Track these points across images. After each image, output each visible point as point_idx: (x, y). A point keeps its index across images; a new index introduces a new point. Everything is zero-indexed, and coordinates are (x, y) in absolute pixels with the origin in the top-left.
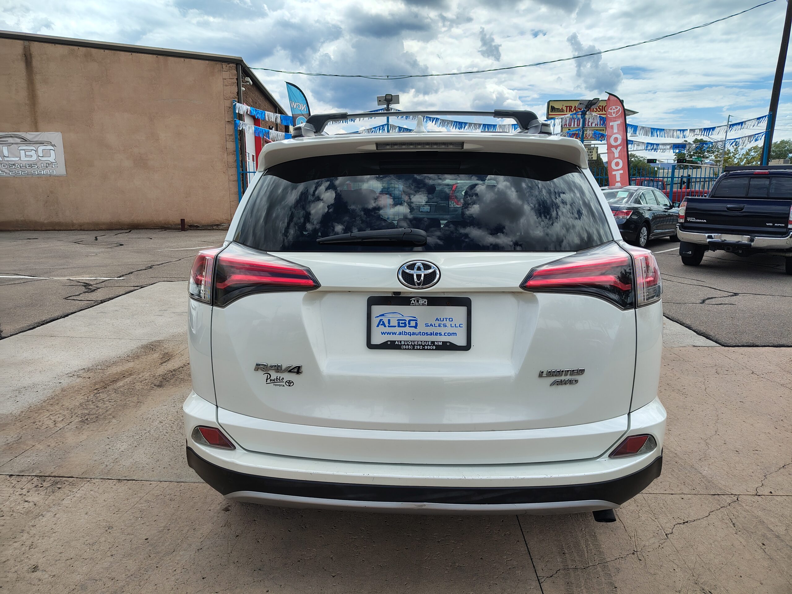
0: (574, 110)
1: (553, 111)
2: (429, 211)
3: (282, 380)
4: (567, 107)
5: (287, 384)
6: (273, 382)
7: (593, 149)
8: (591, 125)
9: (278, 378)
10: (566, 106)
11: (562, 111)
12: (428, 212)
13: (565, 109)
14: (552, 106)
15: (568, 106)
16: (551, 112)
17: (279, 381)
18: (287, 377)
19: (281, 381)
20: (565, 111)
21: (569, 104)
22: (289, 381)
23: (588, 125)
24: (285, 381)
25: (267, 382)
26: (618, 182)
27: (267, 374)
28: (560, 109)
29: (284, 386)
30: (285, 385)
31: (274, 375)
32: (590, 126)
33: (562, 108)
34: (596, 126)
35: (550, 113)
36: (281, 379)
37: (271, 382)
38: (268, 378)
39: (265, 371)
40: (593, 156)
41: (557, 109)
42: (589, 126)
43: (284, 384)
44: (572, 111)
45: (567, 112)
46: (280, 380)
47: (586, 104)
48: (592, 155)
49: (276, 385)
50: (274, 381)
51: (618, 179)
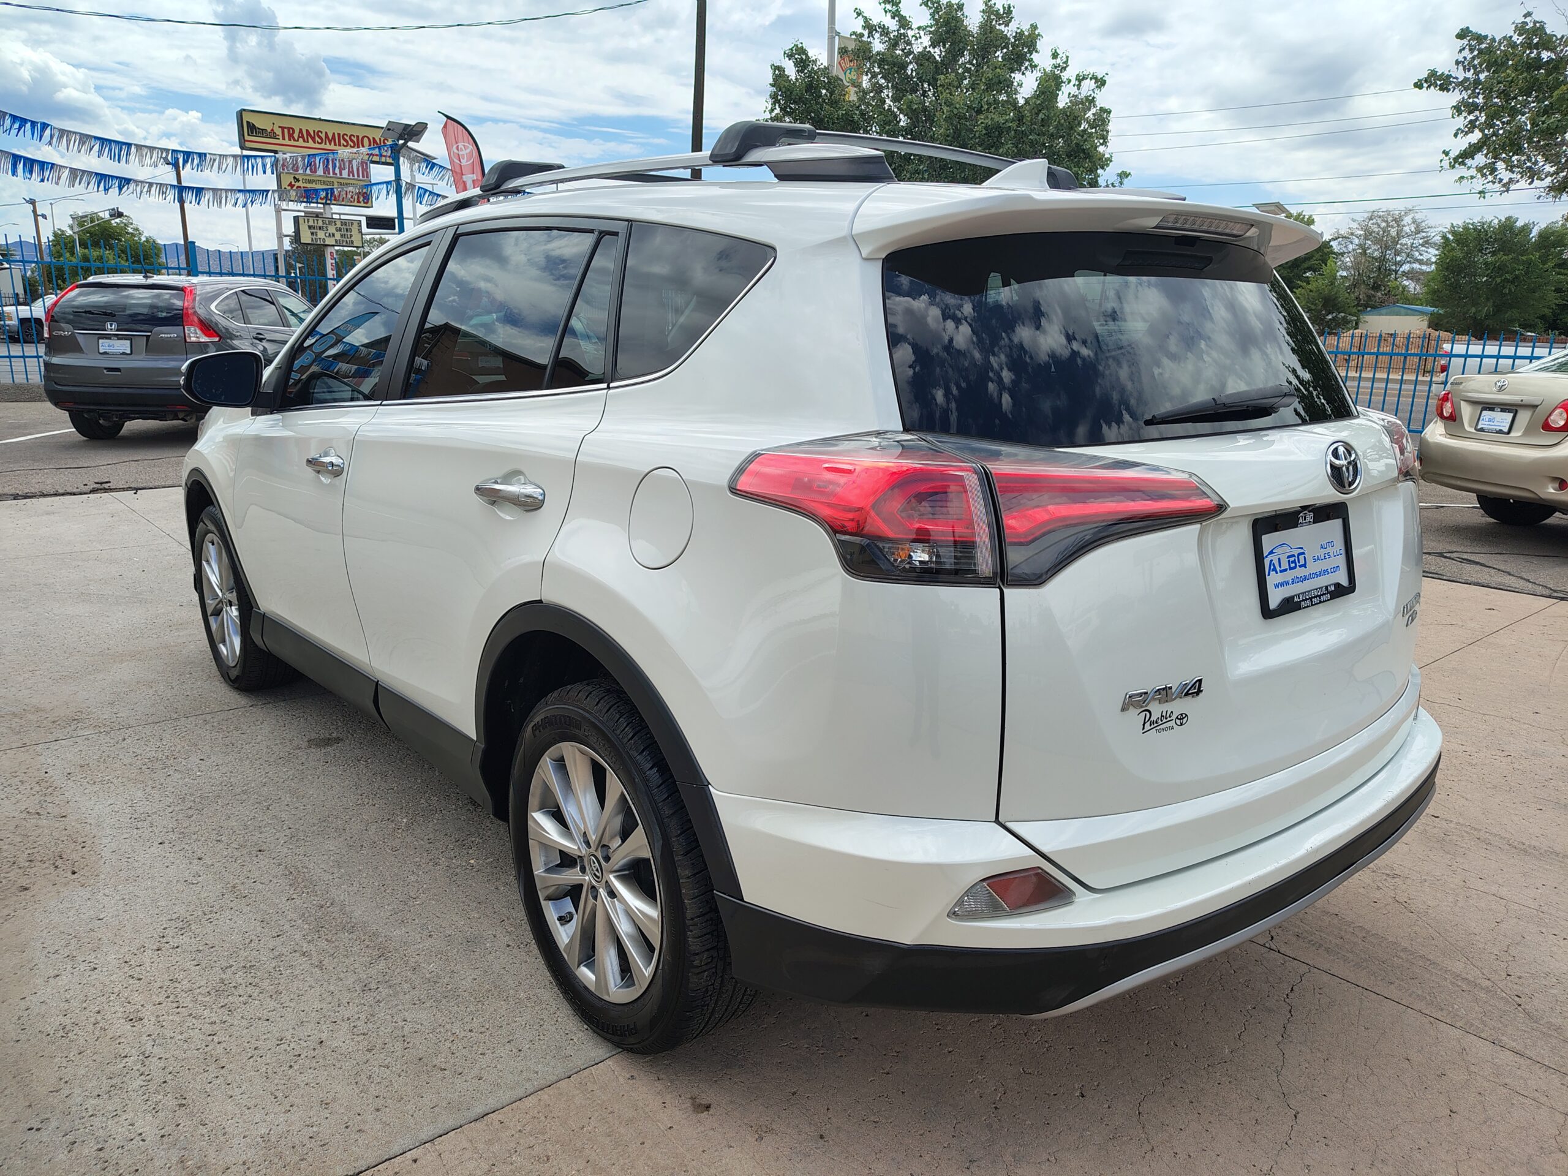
0: (299, 137)
1: (252, 133)
2: (129, 352)
3: (1170, 717)
4: (283, 128)
5: (1178, 722)
6: (1156, 725)
7: (352, 224)
8: (341, 174)
9: (1164, 714)
10: (280, 127)
11: (272, 135)
13: (279, 132)
14: (248, 122)
15: (285, 128)
16: (249, 135)
17: (1165, 721)
18: (1177, 707)
19: (1169, 719)
20: (281, 137)
21: (286, 123)
22: (1182, 714)
23: (334, 173)
24: (1174, 717)
25: (1143, 729)
27: (1144, 713)
28: (269, 131)
29: (1173, 728)
30: (1175, 726)
31: (1157, 709)
32: (338, 175)
33: (272, 130)
34: (351, 177)
35: (247, 138)
36: (1168, 715)
37: (1152, 726)
38: (1147, 720)
39: (1142, 707)
40: (353, 239)
41: (262, 130)
42: (336, 174)
43: (1172, 723)
44: (296, 138)
45: (284, 139)
46: (1166, 718)
47: (399, 130)
48: (351, 236)
49: (1159, 731)
50: (1156, 723)
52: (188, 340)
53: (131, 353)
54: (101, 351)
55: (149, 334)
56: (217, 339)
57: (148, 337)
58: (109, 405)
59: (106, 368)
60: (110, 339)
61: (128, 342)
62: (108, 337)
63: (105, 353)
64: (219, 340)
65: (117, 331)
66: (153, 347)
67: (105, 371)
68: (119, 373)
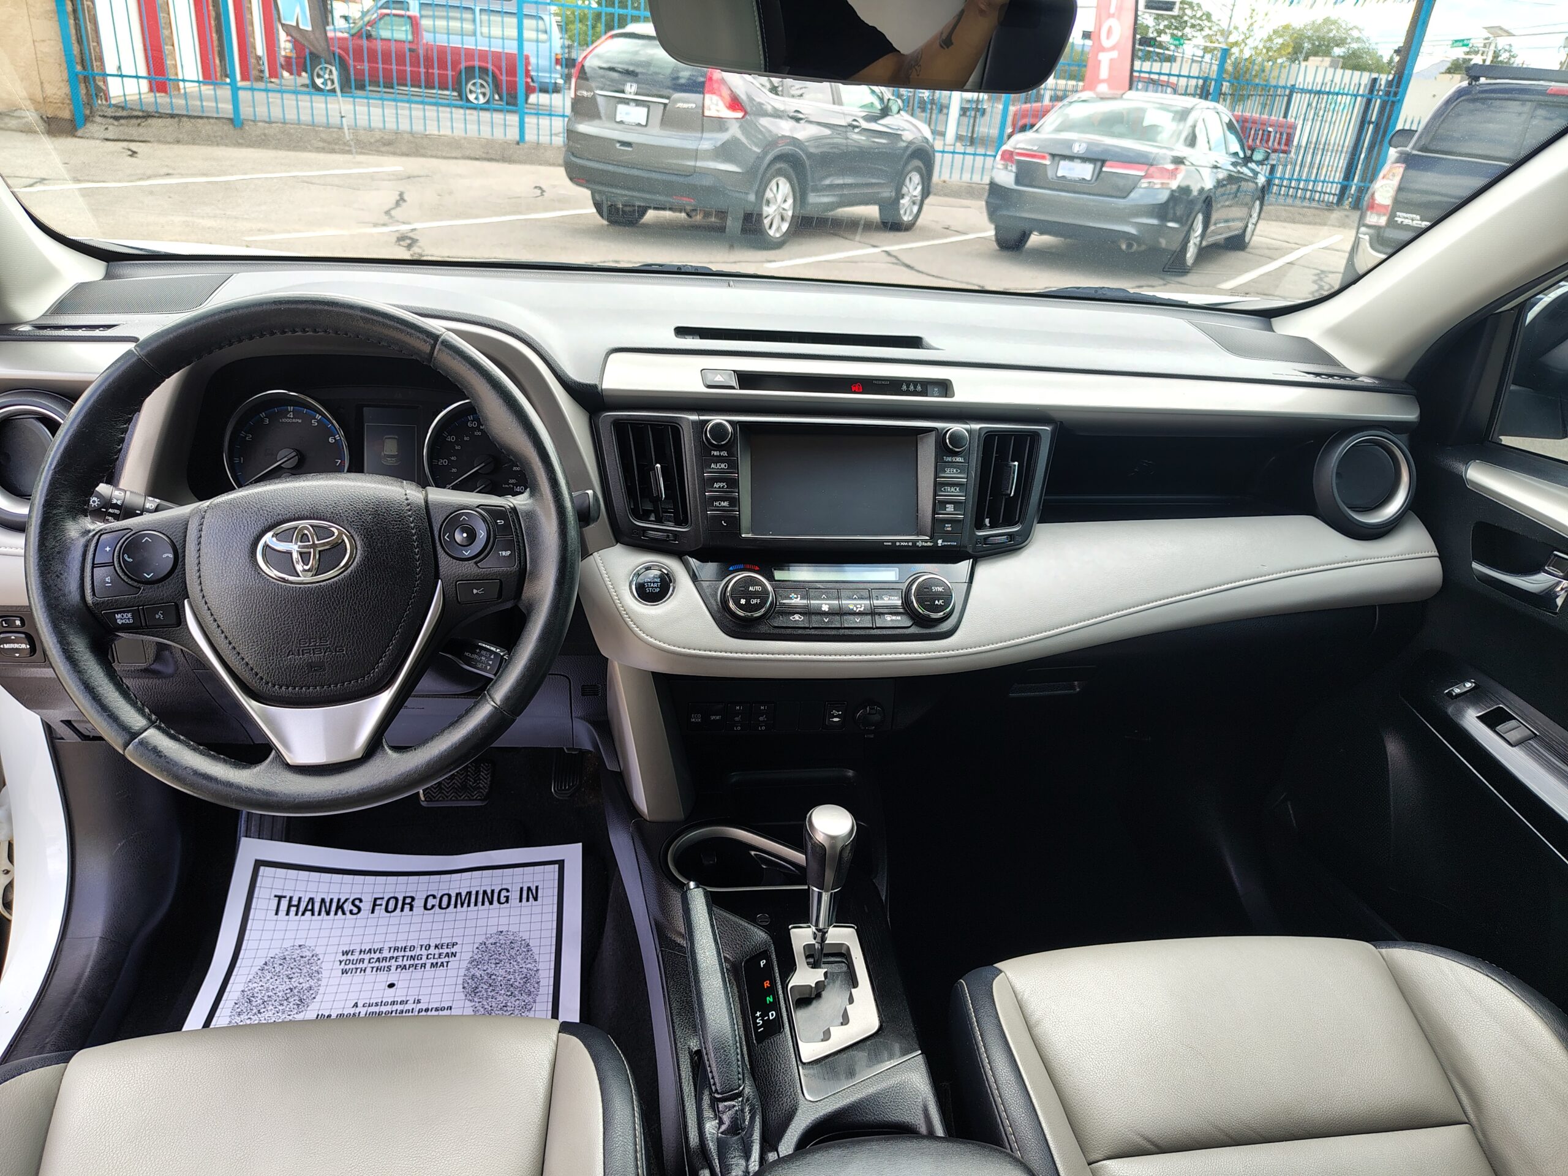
2: (644, 123)
12: (639, 125)
26: (1103, 81)
51: (1104, 73)
52: (707, 113)
53: (646, 126)
54: (618, 119)
55: (666, 101)
56: (740, 115)
57: (665, 105)
58: (616, 187)
59: (619, 142)
60: (628, 104)
61: (645, 110)
62: (626, 101)
63: (622, 122)
64: (743, 117)
65: (636, 94)
66: (670, 120)
67: (618, 145)
68: (630, 149)
